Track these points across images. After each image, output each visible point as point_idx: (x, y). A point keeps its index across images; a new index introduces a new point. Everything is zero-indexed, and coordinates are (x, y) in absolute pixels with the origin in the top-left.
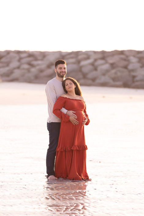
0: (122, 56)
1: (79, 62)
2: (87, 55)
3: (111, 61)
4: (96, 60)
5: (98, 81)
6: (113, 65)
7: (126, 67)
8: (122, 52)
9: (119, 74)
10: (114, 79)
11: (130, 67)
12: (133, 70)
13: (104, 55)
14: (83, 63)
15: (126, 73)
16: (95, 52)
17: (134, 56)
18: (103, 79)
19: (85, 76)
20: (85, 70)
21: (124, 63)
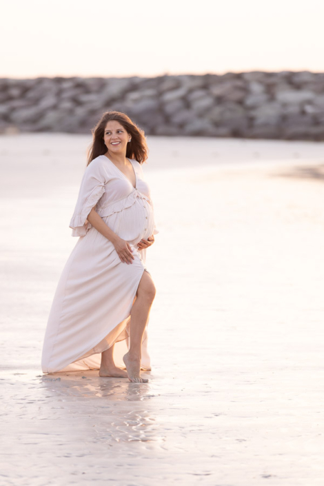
0: (239, 83)
1: (160, 94)
2: (177, 82)
3: (217, 90)
4: (191, 91)
5: (190, 128)
6: (219, 100)
7: (240, 102)
8: (239, 76)
9: (228, 115)
10: (217, 124)
11: (250, 101)
12: (253, 108)
13: (207, 81)
14: (169, 96)
15: (239, 113)
16: (192, 77)
17: (260, 82)
18: (198, 124)
19: (167, 119)
20: (169, 109)
21: (238, 95)
